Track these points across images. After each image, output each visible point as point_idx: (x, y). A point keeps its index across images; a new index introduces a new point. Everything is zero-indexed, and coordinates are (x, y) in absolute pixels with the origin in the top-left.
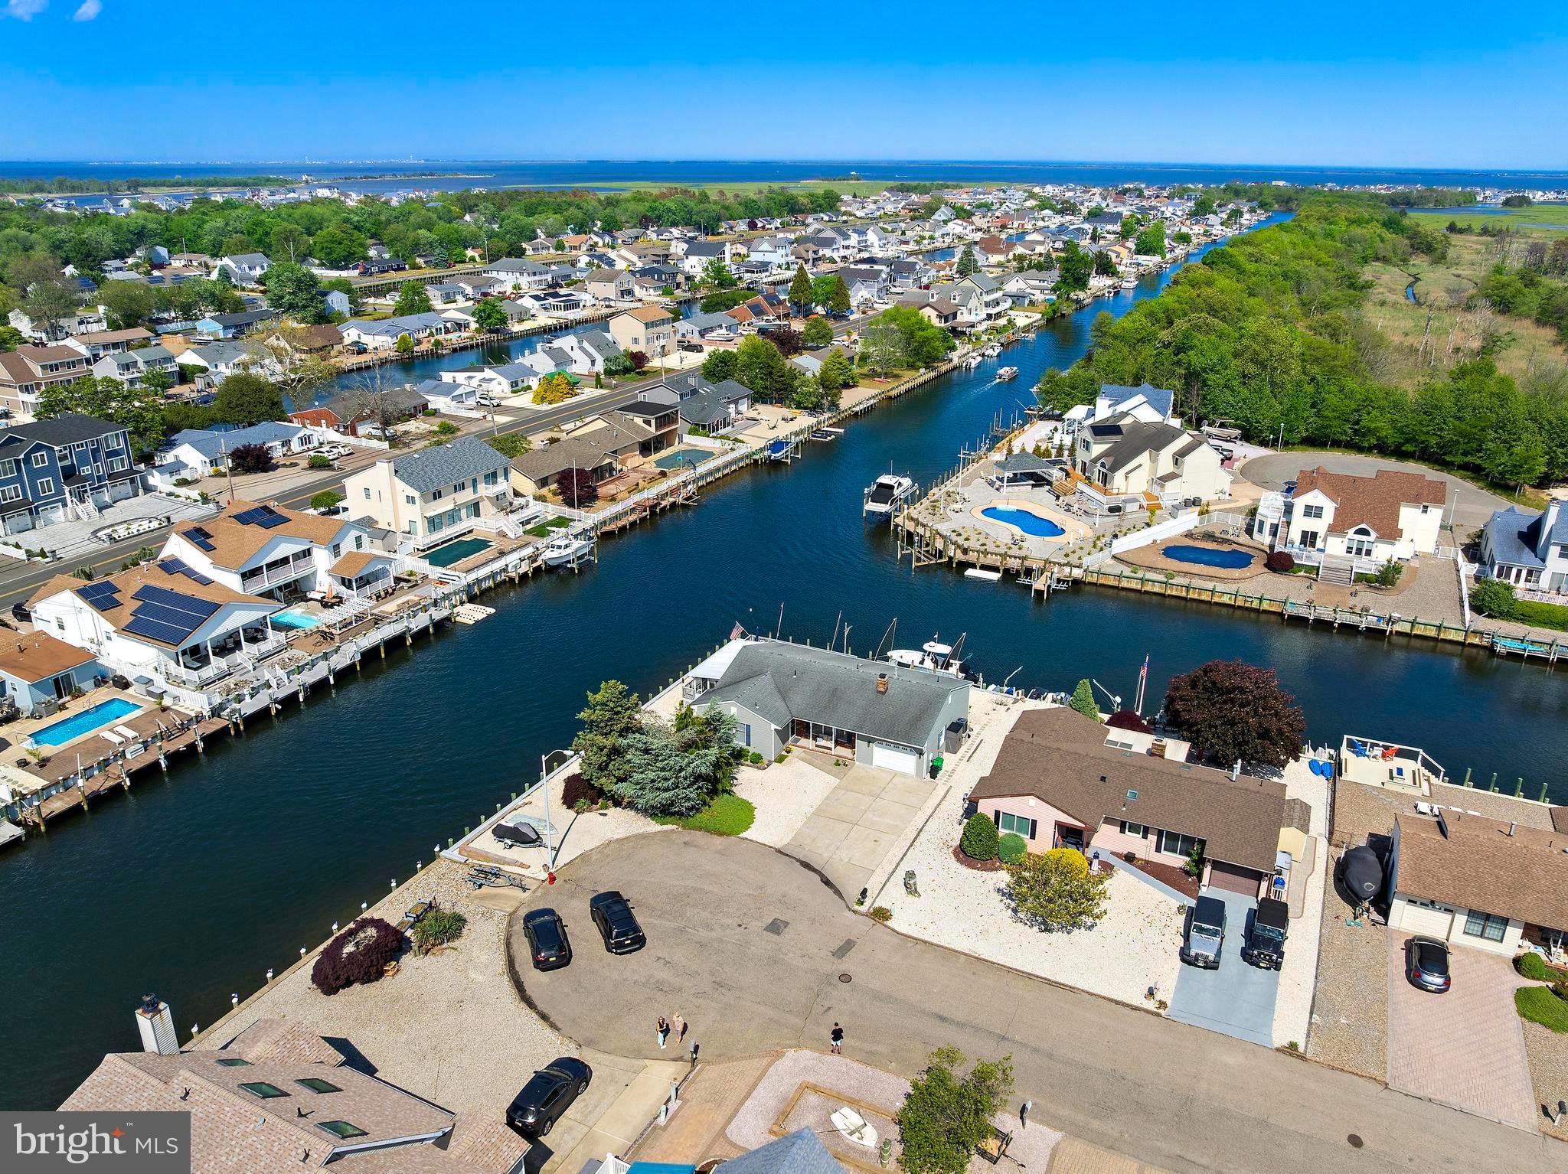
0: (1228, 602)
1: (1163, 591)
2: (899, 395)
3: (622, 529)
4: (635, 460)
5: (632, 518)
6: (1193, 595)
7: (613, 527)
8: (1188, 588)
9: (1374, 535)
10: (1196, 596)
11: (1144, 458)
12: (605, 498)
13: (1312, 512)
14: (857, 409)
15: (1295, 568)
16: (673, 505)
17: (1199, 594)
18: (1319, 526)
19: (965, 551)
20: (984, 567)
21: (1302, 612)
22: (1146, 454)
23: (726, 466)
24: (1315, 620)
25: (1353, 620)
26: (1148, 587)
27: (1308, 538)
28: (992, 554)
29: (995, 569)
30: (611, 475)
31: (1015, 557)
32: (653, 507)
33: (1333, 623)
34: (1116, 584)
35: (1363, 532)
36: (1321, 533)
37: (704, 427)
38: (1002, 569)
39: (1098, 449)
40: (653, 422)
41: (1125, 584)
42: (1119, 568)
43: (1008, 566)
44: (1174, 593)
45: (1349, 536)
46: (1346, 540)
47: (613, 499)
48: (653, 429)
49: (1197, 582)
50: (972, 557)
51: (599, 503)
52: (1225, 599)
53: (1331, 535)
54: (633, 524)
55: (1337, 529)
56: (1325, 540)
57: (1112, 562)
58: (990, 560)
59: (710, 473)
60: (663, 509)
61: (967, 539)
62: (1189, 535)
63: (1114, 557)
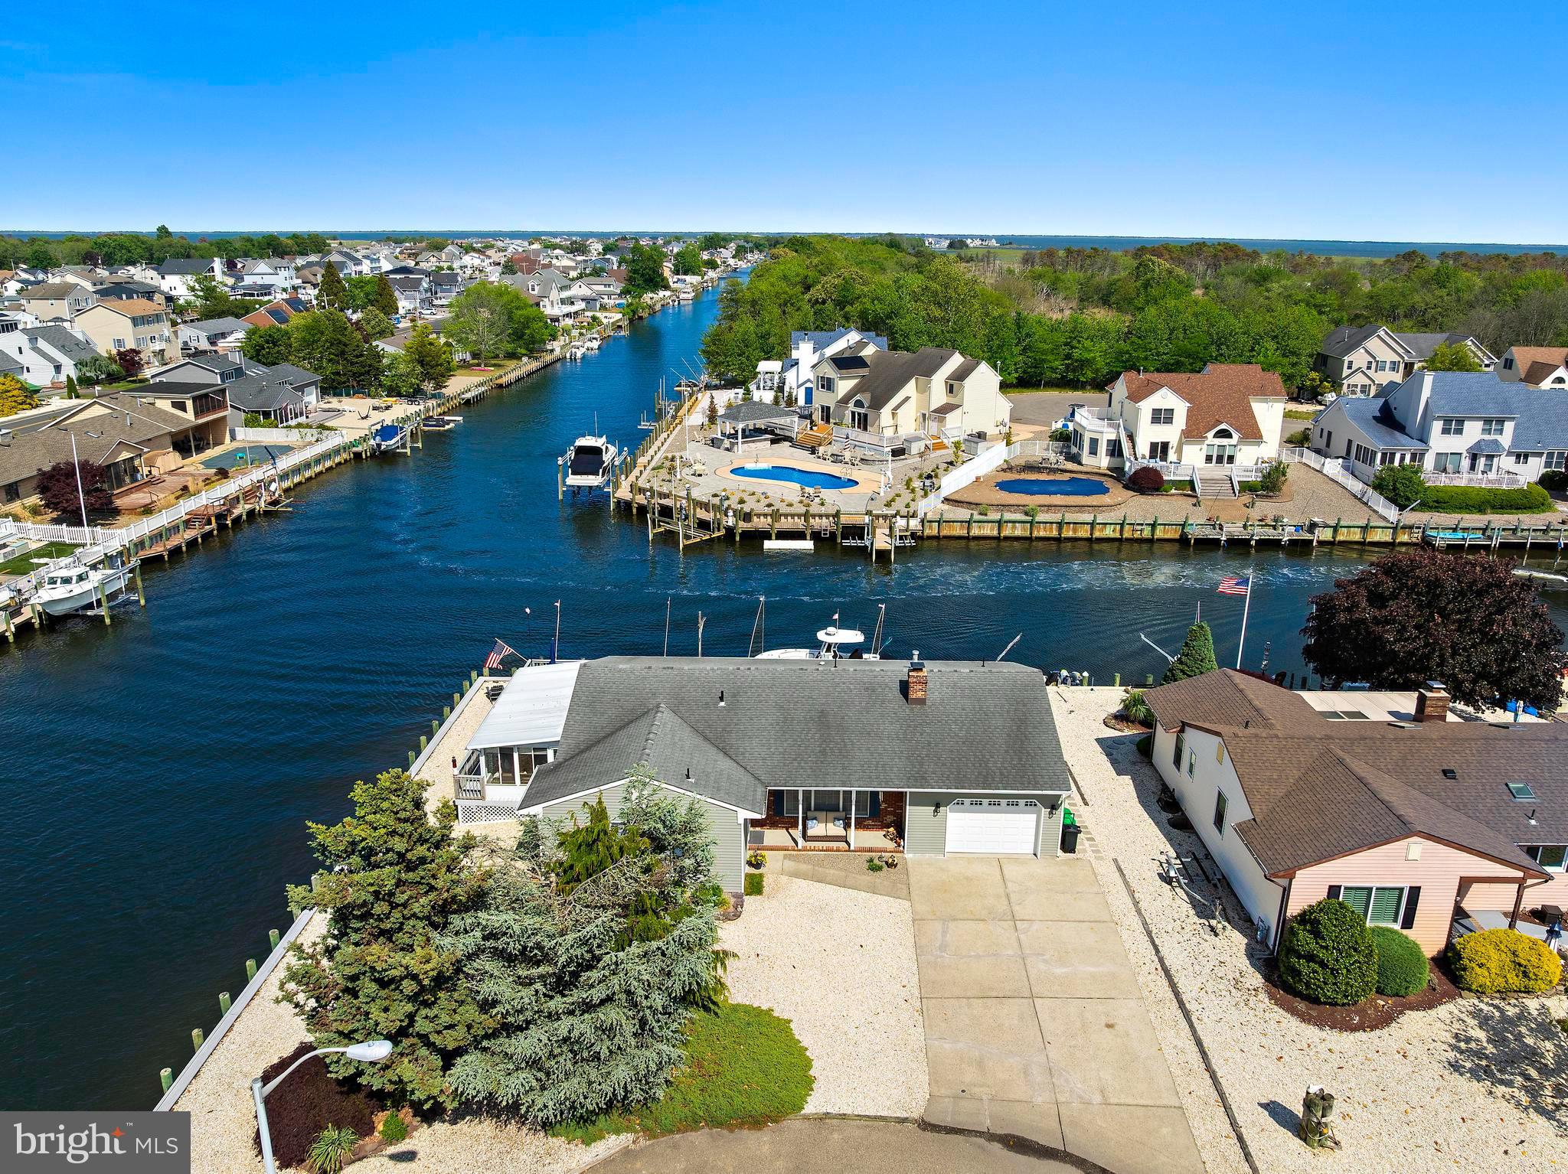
0: (1112, 535)
1: (1028, 534)
2: (510, 384)
3: (175, 552)
4: (170, 460)
5: (189, 534)
6: (1068, 533)
7: (158, 549)
8: (1060, 525)
9: (1236, 436)
10: (1070, 534)
11: (910, 389)
12: (132, 511)
13: (1162, 417)
14: (468, 395)
15: (1166, 486)
16: (251, 513)
17: (1075, 530)
18: (1169, 434)
19: (747, 517)
20: (783, 535)
21: (1211, 533)
22: (912, 383)
23: (318, 461)
24: (1228, 541)
25: (1270, 533)
26: (1007, 531)
27: (1160, 450)
28: (786, 516)
29: (799, 535)
30: (134, 479)
31: (821, 516)
32: (220, 517)
33: (1249, 540)
34: (964, 533)
35: (1224, 434)
36: (1174, 442)
37: (267, 415)
38: (808, 533)
39: (844, 386)
40: (189, 404)
41: (975, 531)
42: (964, 514)
43: (817, 527)
44: (1042, 534)
45: (1207, 442)
46: (1205, 447)
47: (147, 510)
48: (190, 415)
49: (1070, 517)
50: (760, 523)
51: (122, 519)
52: (1109, 532)
53: (1188, 443)
54: (192, 544)
55: (1192, 434)
56: (1179, 451)
57: (946, 507)
58: (785, 524)
59: (297, 470)
60: (237, 521)
61: (742, 502)
62: (1009, 468)
63: (947, 500)
